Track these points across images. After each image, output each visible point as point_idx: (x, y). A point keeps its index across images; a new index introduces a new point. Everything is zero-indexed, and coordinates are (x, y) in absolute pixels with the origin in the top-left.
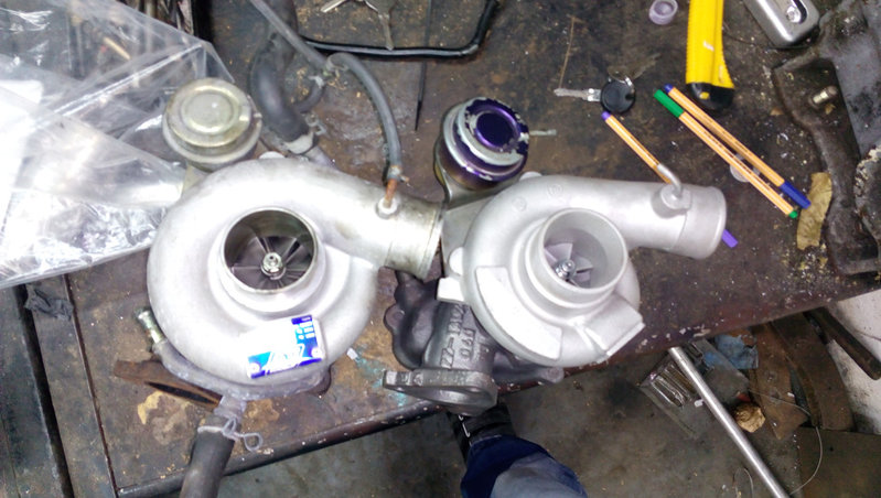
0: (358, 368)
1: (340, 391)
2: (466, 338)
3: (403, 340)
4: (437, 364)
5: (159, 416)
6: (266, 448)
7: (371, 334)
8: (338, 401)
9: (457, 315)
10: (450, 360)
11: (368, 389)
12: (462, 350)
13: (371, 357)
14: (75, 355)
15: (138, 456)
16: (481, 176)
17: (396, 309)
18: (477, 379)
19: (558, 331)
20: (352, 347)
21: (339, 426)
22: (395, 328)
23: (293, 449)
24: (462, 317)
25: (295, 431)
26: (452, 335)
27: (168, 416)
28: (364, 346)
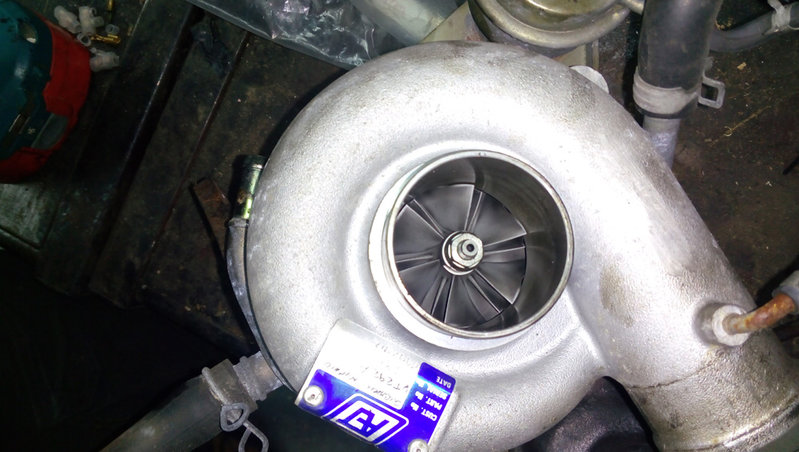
14: (201, 118)
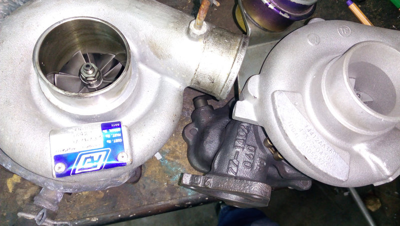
0: (161, 166)
1: (148, 181)
2: (248, 153)
3: (196, 149)
4: (224, 171)
5: (21, 188)
6: (93, 217)
7: (172, 143)
8: (147, 188)
9: (242, 134)
10: (235, 169)
11: (168, 182)
12: (245, 162)
13: (172, 159)
15: (5, 214)
16: (281, 13)
17: (192, 126)
18: (261, 189)
19: (347, 155)
20: (159, 151)
21: (146, 206)
22: (190, 140)
23: (112, 219)
24: (246, 136)
25: (114, 207)
26: (238, 150)
27: (27, 188)
28: (167, 151)
